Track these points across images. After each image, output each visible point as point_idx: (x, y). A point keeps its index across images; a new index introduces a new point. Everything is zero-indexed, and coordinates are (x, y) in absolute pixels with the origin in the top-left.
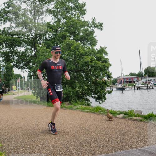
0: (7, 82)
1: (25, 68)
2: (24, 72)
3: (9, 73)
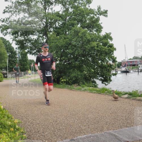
0: (22, 67)
1: (37, 54)
3: (24, 59)
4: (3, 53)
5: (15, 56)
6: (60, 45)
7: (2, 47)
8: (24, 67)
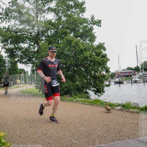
1: (28, 63)
2: (27, 67)
3: (14, 68)
5: (4, 65)
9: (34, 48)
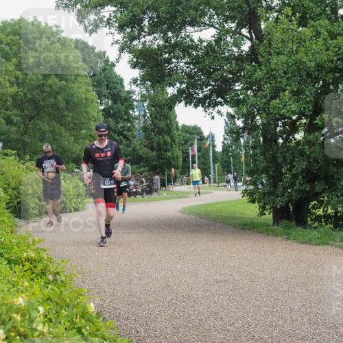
0: (154, 153)
1: (216, 104)
2: (213, 118)
3: (162, 124)
4: (84, 101)
5: (127, 113)
6: (313, 64)
7: (79, 78)
8: (159, 156)
9: (237, 45)
